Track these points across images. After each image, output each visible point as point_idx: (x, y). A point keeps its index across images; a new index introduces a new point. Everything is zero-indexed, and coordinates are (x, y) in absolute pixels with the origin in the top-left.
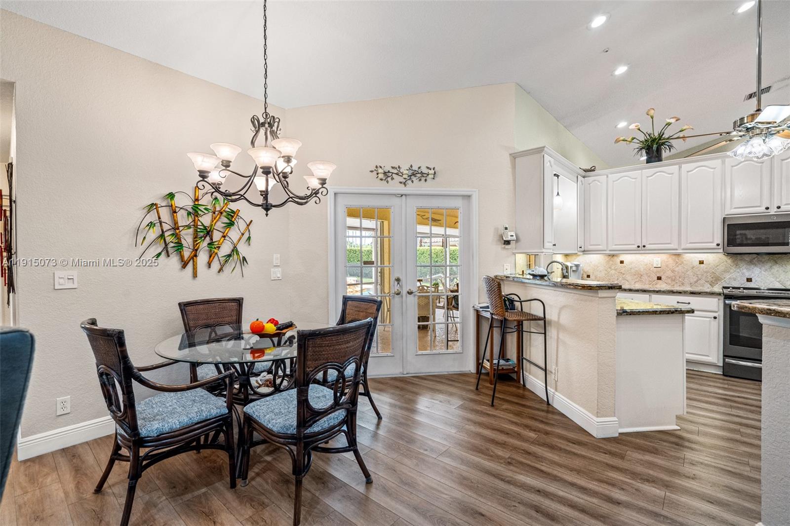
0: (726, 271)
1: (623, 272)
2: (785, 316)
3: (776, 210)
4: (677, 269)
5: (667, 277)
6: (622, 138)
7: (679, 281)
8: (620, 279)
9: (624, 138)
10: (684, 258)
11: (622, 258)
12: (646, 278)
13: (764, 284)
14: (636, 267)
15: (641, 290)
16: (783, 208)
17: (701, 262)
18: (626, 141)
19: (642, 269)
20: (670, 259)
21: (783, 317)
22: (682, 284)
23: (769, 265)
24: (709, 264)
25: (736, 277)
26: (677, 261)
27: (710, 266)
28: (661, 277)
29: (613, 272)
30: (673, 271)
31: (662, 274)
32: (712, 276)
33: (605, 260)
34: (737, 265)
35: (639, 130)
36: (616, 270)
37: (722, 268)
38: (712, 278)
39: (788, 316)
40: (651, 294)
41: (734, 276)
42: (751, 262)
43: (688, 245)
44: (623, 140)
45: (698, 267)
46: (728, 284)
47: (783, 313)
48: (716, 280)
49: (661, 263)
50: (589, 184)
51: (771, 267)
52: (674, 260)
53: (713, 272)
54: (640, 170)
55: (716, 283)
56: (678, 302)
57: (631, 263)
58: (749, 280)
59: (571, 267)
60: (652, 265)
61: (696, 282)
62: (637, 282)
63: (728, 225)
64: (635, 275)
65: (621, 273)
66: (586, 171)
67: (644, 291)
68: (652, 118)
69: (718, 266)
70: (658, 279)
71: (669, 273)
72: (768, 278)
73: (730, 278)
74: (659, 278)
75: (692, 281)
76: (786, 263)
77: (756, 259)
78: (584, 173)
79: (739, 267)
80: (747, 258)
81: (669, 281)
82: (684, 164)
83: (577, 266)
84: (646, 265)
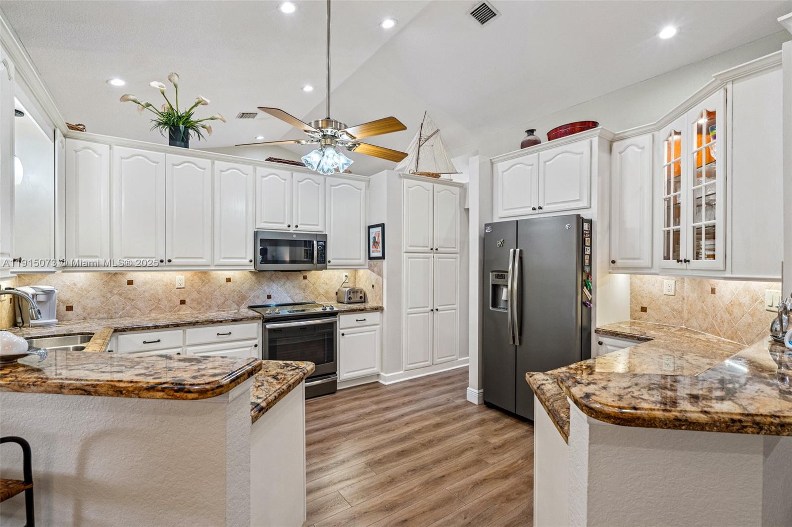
0: (251, 289)
1: (132, 298)
2: (703, 429)
3: (294, 228)
4: (203, 289)
5: (192, 300)
6: (132, 97)
7: (206, 303)
8: (128, 308)
9: (135, 98)
10: (210, 275)
11: (130, 276)
12: (166, 302)
13: (280, 300)
14: (151, 289)
15: (171, 325)
16: (300, 227)
17: (229, 280)
18: (139, 103)
19: (160, 292)
20: (195, 277)
21: (701, 430)
22: (209, 307)
23: (283, 281)
24: (236, 282)
25: (259, 294)
26: (204, 279)
27: (237, 284)
28: (185, 301)
29: (115, 298)
30: (199, 292)
31: (186, 296)
32: (239, 296)
33: (101, 280)
34: (259, 282)
35: (163, 94)
36: (120, 295)
37: (247, 286)
38: (239, 297)
39: (708, 429)
40: (184, 328)
41: (258, 294)
42: (270, 279)
43: (221, 260)
44: (134, 101)
45: (226, 286)
46: (253, 303)
47: (699, 423)
48: (242, 300)
49: (185, 282)
50: (76, 152)
51: (284, 283)
52: (200, 278)
53: (239, 291)
54: (164, 152)
55: (242, 302)
56: (218, 334)
57: (145, 283)
58: (269, 297)
59: (34, 296)
60: (174, 285)
61: (223, 303)
62: (153, 309)
63: (261, 239)
64: (151, 300)
65: (129, 298)
66: (71, 127)
67: (177, 326)
68: (176, 86)
69: (244, 283)
70: (181, 304)
71: (195, 295)
72: (283, 294)
73: (254, 296)
74: (183, 302)
75: (220, 302)
76: (294, 278)
77: (274, 275)
78: (66, 129)
79: (262, 284)
80: (268, 274)
81: (195, 304)
82: (218, 160)
83: (49, 293)
84: (166, 285)
